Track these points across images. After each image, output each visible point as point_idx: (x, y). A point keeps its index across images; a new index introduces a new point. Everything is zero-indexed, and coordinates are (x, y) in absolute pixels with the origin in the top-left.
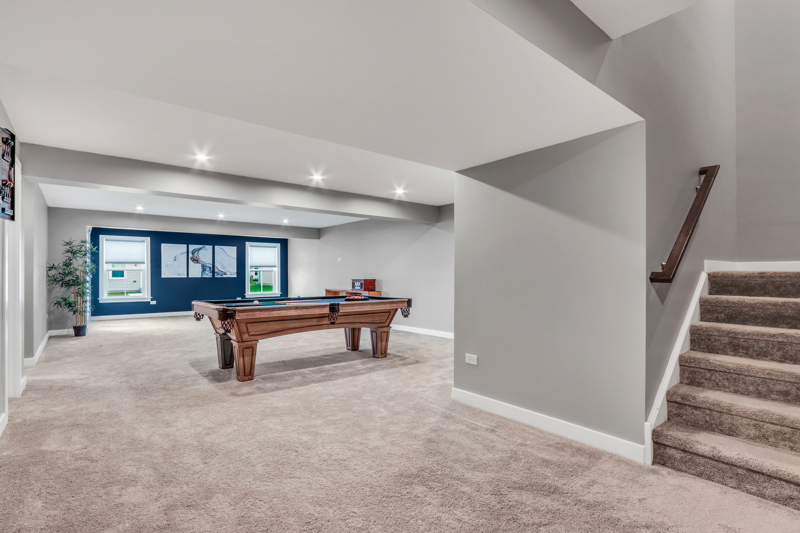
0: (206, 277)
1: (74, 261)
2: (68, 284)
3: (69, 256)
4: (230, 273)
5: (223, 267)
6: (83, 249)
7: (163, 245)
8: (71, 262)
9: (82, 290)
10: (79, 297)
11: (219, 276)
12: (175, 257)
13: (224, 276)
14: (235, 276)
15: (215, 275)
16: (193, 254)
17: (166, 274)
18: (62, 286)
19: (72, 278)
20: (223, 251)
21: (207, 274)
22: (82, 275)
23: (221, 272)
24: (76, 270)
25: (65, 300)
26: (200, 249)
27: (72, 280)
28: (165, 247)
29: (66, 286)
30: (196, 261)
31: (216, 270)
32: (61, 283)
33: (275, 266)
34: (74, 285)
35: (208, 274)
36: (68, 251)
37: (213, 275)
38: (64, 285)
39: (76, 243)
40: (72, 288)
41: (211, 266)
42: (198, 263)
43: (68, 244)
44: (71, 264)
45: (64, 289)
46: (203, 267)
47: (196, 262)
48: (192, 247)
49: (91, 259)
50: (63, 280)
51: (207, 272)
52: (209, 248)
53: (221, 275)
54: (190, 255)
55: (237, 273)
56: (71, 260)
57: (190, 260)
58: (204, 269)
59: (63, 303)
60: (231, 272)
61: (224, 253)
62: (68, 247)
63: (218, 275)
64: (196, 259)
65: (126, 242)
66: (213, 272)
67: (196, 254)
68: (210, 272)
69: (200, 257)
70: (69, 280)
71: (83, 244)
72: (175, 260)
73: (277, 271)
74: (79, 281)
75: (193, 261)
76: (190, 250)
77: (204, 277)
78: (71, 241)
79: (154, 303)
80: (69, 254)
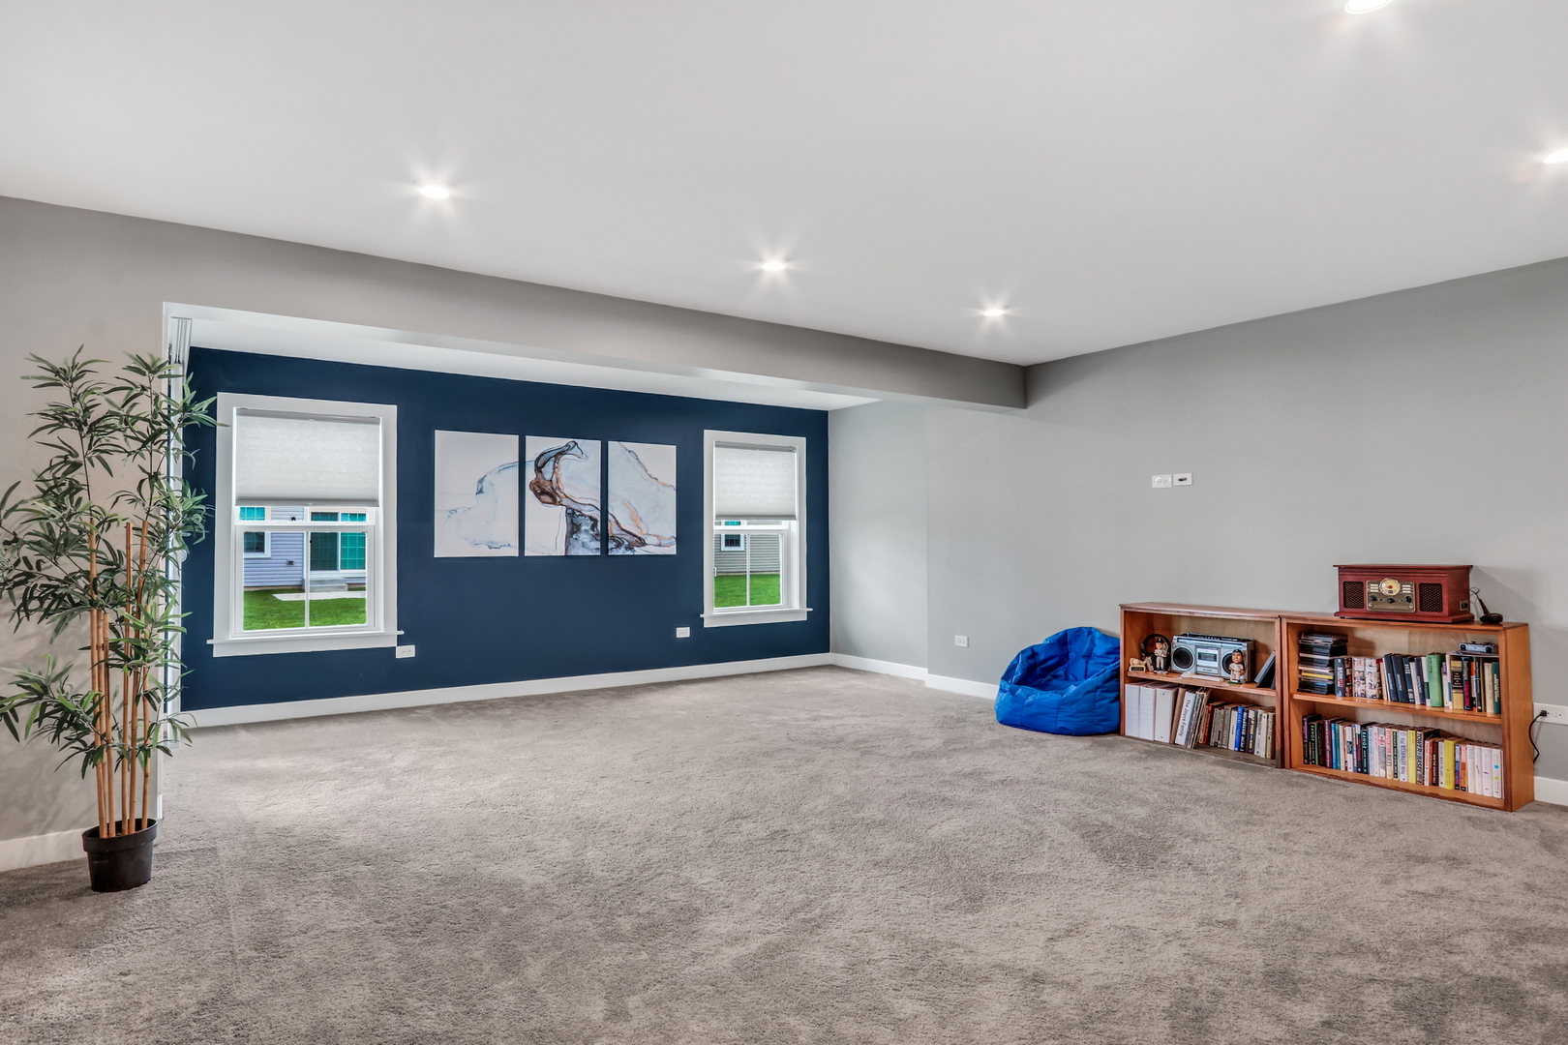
0: (581, 552)
1: (92, 475)
2: (59, 602)
3: (64, 446)
4: (655, 541)
5: (636, 519)
6: (143, 406)
7: (440, 436)
8: (78, 476)
9: (138, 630)
10: (117, 676)
11: (621, 552)
12: (481, 481)
13: (639, 551)
14: (672, 550)
15: (611, 545)
16: (538, 469)
17: (450, 541)
18: (24, 608)
19: (85, 565)
20: (632, 458)
21: (584, 545)
22: (135, 550)
23: (628, 537)
24: (108, 522)
25: (38, 691)
26: (562, 453)
27: (87, 574)
28: (446, 443)
29: (47, 613)
30: (548, 493)
31: (613, 530)
32: (19, 591)
33: (791, 517)
34: (93, 603)
35: (587, 545)
36: (61, 418)
37: (605, 549)
38: (34, 604)
39: (109, 372)
40: (82, 624)
41: (597, 515)
42: (554, 502)
43: (62, 376)
44: (74, 488)
45: (36, 628)
46: (572, 515)
47: (547, 499)
48: (537, 445)
49: (186, 460)
50: (30, 576)
51: (584, 537)
52: (591, 447)
53: (630, 547)
54: (531, 475)
55: (679, 539)
56: (76, 466)
57: (529, 494)
58: (574, 529)
59: (25, 713)
60: (659, 537)
61: (639, 467)
62: (61, 396)
63: (619, 545)
64: (548, 488)
65: (311, 422)
66: (604, 537)
67: (548, 471)
68: (594, 537)
69: (563, 480)
70: (70, 580)
71: (143, 380)
72: (480, 491)
73: (794, 531)
74: (120, 579)
75: (538, 495)
76: (531, 455)
77: (573, 553)
78: (80, 360)
79: (407, 652)
80: (70, 436)
